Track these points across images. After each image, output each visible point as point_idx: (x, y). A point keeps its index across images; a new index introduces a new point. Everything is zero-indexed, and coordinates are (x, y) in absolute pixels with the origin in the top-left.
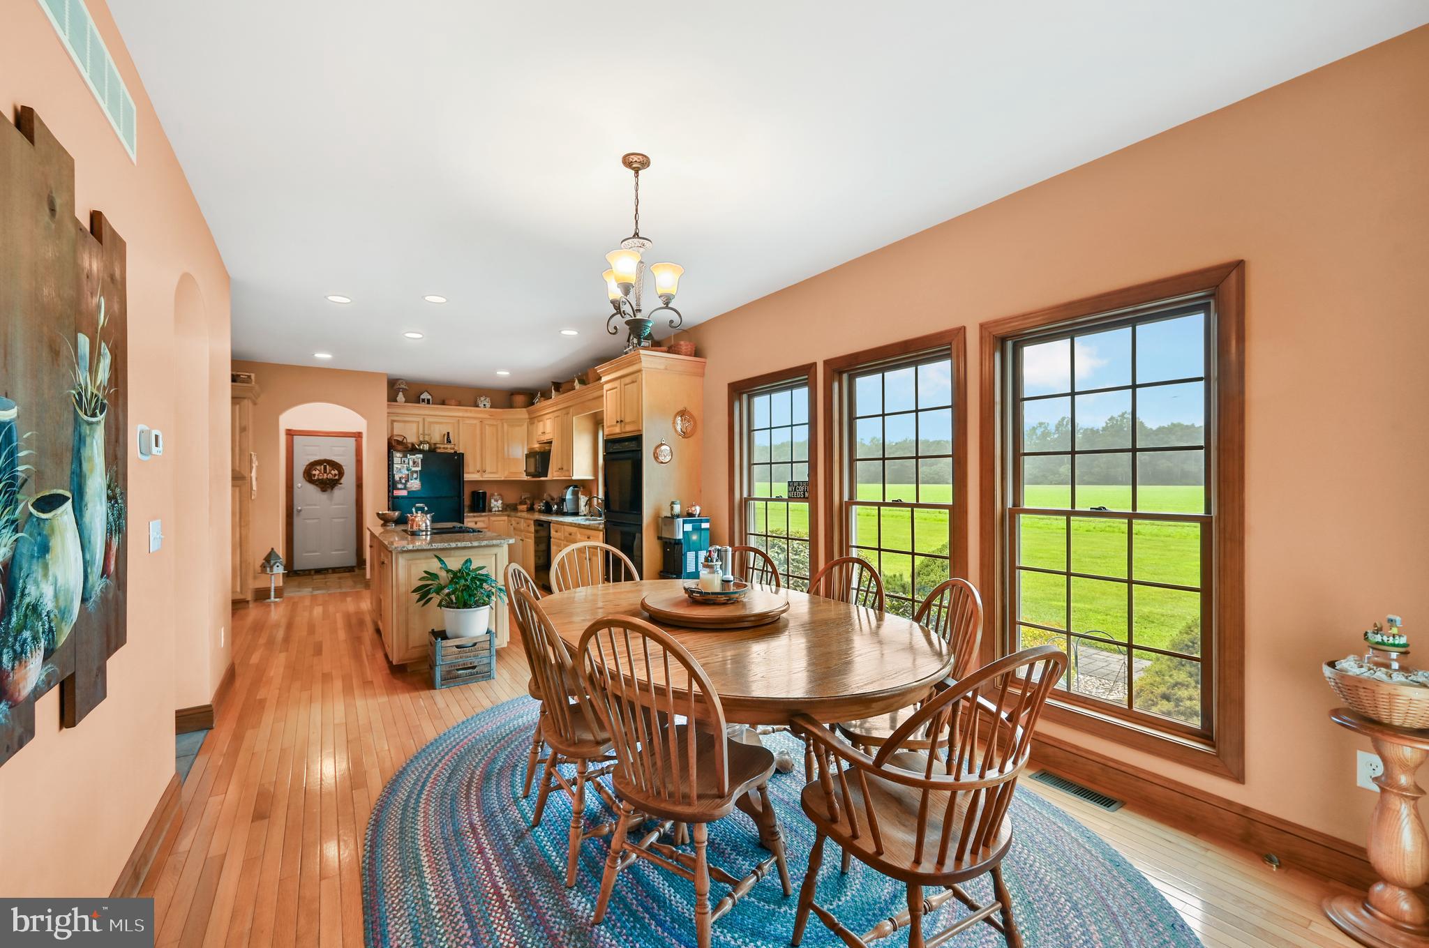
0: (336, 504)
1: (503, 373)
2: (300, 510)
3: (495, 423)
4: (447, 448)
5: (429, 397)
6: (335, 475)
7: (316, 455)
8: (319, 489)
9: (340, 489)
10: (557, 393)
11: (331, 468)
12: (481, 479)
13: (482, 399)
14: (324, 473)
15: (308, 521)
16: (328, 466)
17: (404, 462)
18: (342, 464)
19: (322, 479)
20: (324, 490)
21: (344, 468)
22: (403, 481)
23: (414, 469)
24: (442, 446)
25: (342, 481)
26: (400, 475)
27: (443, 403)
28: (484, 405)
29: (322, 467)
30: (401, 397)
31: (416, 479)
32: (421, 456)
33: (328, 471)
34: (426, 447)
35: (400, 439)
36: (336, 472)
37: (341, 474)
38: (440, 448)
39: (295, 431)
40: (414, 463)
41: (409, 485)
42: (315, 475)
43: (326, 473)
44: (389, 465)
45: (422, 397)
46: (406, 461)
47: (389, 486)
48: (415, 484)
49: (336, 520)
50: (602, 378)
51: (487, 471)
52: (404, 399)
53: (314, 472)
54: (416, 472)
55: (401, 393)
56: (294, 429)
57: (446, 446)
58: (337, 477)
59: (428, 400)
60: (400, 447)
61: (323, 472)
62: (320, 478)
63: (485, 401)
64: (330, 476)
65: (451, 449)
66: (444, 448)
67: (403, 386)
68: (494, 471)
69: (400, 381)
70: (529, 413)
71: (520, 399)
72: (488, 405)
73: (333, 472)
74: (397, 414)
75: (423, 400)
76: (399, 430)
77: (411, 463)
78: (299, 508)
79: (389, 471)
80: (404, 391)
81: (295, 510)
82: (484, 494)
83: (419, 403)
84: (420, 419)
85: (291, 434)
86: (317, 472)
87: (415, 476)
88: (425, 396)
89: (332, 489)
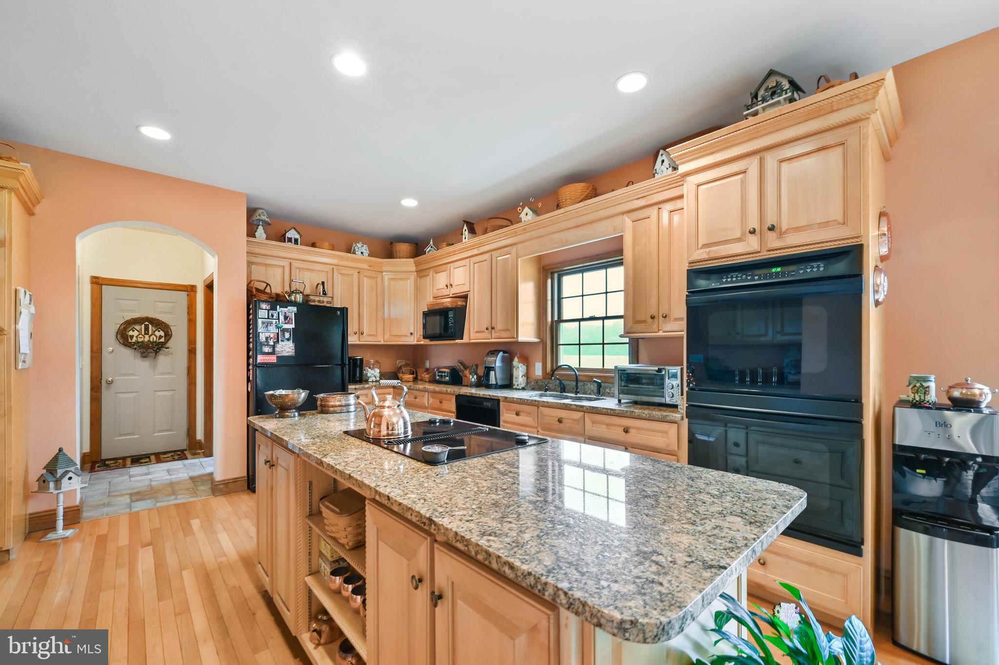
0: (163, 374)
1: (410, 203)
2: (112, 382)
3: (374, 276)
4: (323, 302)
5: (297, 236)
6: (161, 337)
7: (133, 311)
8: (139, 355)
9: (167, 354)
10: (470, 235)
11: (154, 329)
12: (358, 343)
13: (359, 245)
14: (145, 334)
15: (121, 396)
16: (150, 326)
17: (272, 316)
18: (170, 323)
19: (142, 342)
20: (144, 356)
21: (172, 328)
22: (271, 343)
23: (286, 326)
24: (317, 299)
25: (169, 344)
26: (267, 335)
27: (313, 245)
28: (362, 253)
29: (143, 326)
30: (260, 232)
31: (288, 340)
32: (295, 309)
33: (150, 333)
34: (299, 298)
35: (262, 286)
36: (162, 333)
37: (168, 335)
38: (314, 301)
39: (103, 279)
40: (286, 318)
41: (279, 348)
42: (132, 337)
43: (148, 334)
44: (248, 321)
45: (288, 235)
46: (275, 315)
47: (248, 350)
48: (287, 348)
49: (160, 394)
50: (680, 167)
51: (365, 334)
52: (264, 236)
53: (131, 333)
54: (287, 330)
55: (260, 228)
56: (103, 276)
57: (321, 299)
58: (162, 340)
59: (296, 241)
60: (264, 297)
61: (143, 333)
62: (140, 340)
63: (362, 249)
64: (153, 338)
65: (327, 302)
66: (319, 301)
67: (265, 218)
68: (374, 333)
69: (260, 211)
70: (417, 264)
71: (404, 248)
72: (366, 253)
73: (157, 333)
74: (256, 255)
75: (290, 240)
76: (259, 273)
77: (282, 318)
78: (110, 379)
79: (248, 329)
80: (266, 224)
81: (103, 382)
82: (361, 360)
83: (284, 241)
84: (286, 264)
85: (97, 282)
86: (136, 333)
87: (287, 335)
88: (292, 234)
89: (155, 357)
